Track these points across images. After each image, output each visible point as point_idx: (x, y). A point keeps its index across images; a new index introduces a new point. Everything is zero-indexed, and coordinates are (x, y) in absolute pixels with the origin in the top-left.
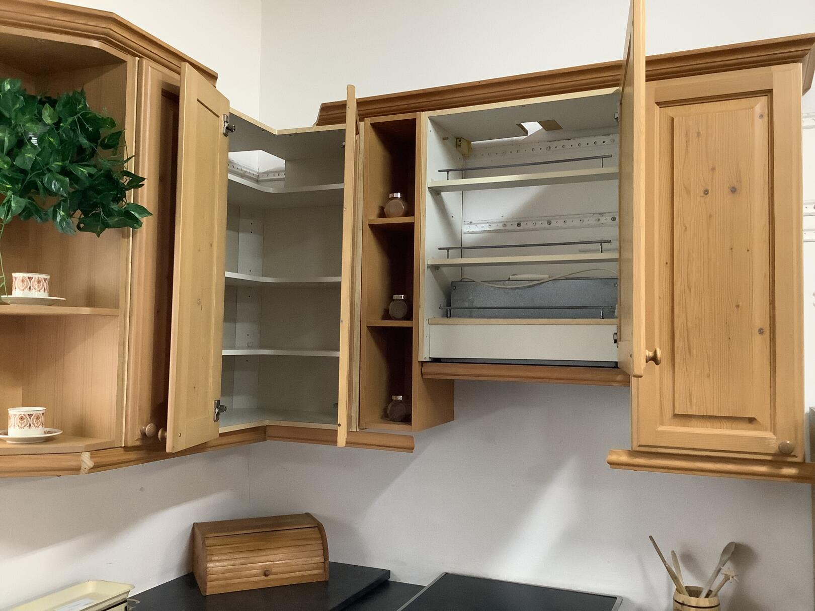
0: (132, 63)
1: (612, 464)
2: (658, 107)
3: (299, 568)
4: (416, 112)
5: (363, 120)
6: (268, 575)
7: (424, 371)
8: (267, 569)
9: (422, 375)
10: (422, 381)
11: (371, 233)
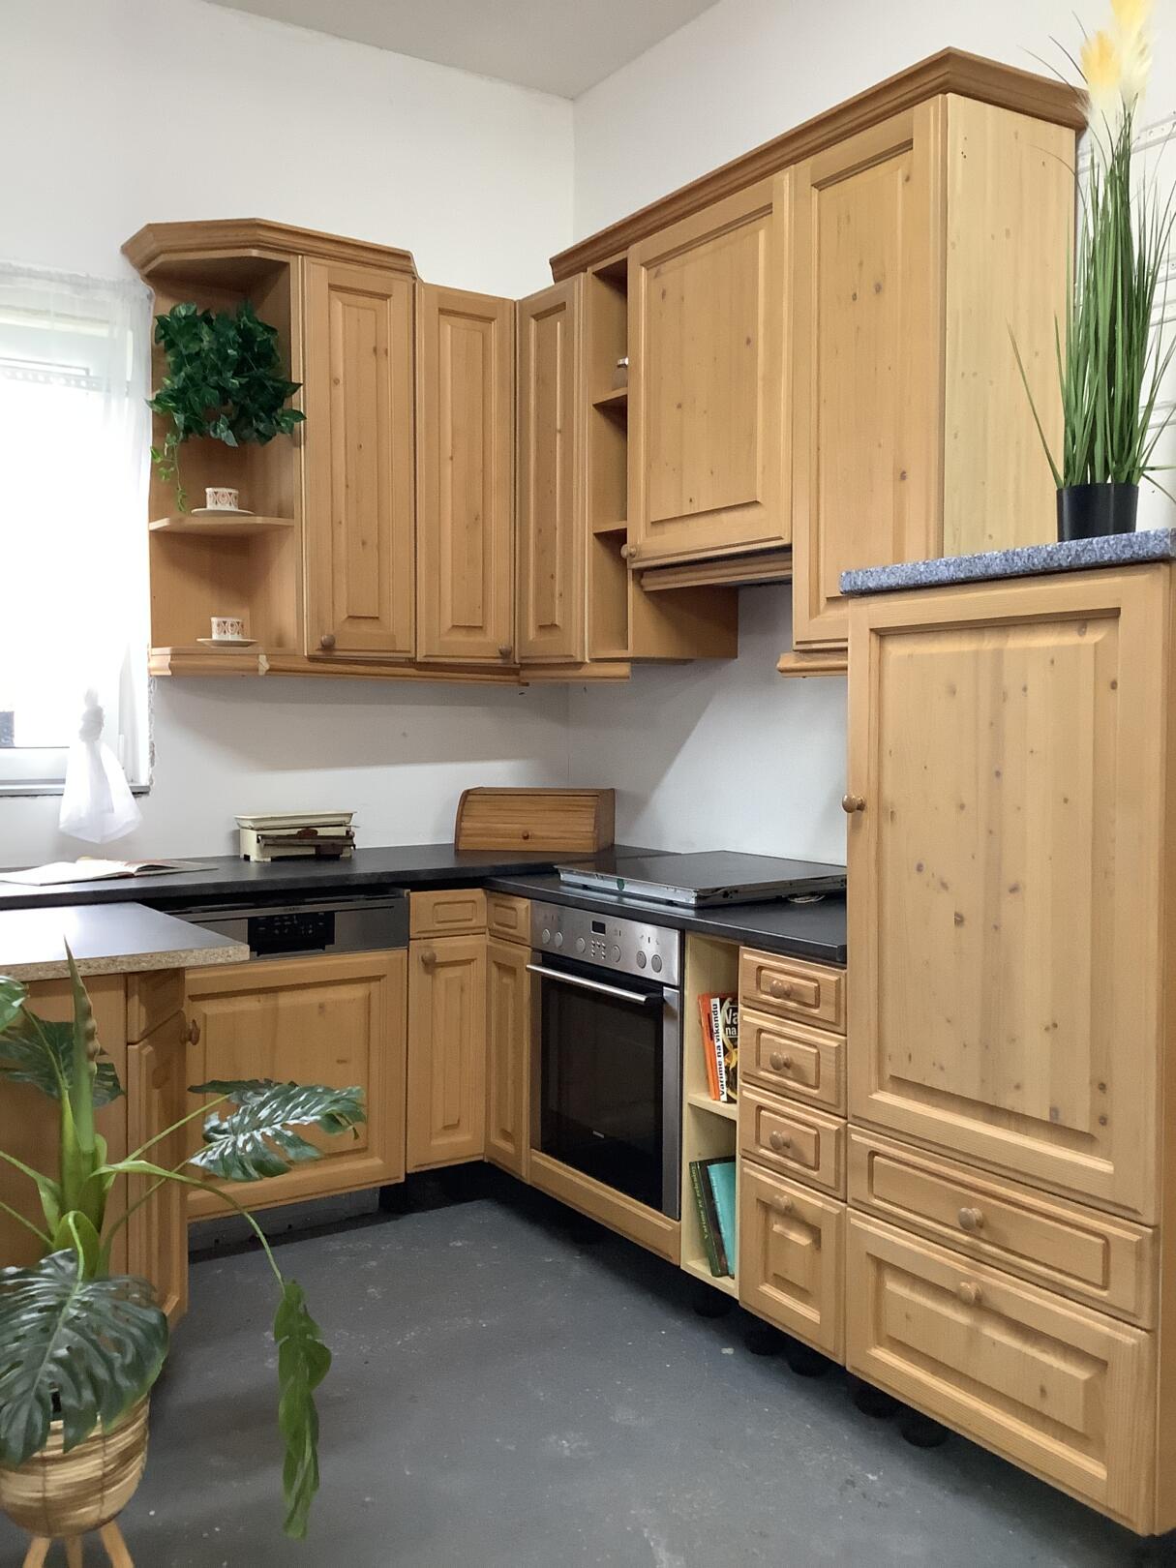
0: (297, 264)
1: (782, 671)
2: (817, 191)
3: (564, 835)
4: (627, 248)
5: (586, 271)
6: (526, 838)
7: (643, 581)
8: (526, 832)
9: (642, 587)
10: (643, 594)
11: (598, 415)
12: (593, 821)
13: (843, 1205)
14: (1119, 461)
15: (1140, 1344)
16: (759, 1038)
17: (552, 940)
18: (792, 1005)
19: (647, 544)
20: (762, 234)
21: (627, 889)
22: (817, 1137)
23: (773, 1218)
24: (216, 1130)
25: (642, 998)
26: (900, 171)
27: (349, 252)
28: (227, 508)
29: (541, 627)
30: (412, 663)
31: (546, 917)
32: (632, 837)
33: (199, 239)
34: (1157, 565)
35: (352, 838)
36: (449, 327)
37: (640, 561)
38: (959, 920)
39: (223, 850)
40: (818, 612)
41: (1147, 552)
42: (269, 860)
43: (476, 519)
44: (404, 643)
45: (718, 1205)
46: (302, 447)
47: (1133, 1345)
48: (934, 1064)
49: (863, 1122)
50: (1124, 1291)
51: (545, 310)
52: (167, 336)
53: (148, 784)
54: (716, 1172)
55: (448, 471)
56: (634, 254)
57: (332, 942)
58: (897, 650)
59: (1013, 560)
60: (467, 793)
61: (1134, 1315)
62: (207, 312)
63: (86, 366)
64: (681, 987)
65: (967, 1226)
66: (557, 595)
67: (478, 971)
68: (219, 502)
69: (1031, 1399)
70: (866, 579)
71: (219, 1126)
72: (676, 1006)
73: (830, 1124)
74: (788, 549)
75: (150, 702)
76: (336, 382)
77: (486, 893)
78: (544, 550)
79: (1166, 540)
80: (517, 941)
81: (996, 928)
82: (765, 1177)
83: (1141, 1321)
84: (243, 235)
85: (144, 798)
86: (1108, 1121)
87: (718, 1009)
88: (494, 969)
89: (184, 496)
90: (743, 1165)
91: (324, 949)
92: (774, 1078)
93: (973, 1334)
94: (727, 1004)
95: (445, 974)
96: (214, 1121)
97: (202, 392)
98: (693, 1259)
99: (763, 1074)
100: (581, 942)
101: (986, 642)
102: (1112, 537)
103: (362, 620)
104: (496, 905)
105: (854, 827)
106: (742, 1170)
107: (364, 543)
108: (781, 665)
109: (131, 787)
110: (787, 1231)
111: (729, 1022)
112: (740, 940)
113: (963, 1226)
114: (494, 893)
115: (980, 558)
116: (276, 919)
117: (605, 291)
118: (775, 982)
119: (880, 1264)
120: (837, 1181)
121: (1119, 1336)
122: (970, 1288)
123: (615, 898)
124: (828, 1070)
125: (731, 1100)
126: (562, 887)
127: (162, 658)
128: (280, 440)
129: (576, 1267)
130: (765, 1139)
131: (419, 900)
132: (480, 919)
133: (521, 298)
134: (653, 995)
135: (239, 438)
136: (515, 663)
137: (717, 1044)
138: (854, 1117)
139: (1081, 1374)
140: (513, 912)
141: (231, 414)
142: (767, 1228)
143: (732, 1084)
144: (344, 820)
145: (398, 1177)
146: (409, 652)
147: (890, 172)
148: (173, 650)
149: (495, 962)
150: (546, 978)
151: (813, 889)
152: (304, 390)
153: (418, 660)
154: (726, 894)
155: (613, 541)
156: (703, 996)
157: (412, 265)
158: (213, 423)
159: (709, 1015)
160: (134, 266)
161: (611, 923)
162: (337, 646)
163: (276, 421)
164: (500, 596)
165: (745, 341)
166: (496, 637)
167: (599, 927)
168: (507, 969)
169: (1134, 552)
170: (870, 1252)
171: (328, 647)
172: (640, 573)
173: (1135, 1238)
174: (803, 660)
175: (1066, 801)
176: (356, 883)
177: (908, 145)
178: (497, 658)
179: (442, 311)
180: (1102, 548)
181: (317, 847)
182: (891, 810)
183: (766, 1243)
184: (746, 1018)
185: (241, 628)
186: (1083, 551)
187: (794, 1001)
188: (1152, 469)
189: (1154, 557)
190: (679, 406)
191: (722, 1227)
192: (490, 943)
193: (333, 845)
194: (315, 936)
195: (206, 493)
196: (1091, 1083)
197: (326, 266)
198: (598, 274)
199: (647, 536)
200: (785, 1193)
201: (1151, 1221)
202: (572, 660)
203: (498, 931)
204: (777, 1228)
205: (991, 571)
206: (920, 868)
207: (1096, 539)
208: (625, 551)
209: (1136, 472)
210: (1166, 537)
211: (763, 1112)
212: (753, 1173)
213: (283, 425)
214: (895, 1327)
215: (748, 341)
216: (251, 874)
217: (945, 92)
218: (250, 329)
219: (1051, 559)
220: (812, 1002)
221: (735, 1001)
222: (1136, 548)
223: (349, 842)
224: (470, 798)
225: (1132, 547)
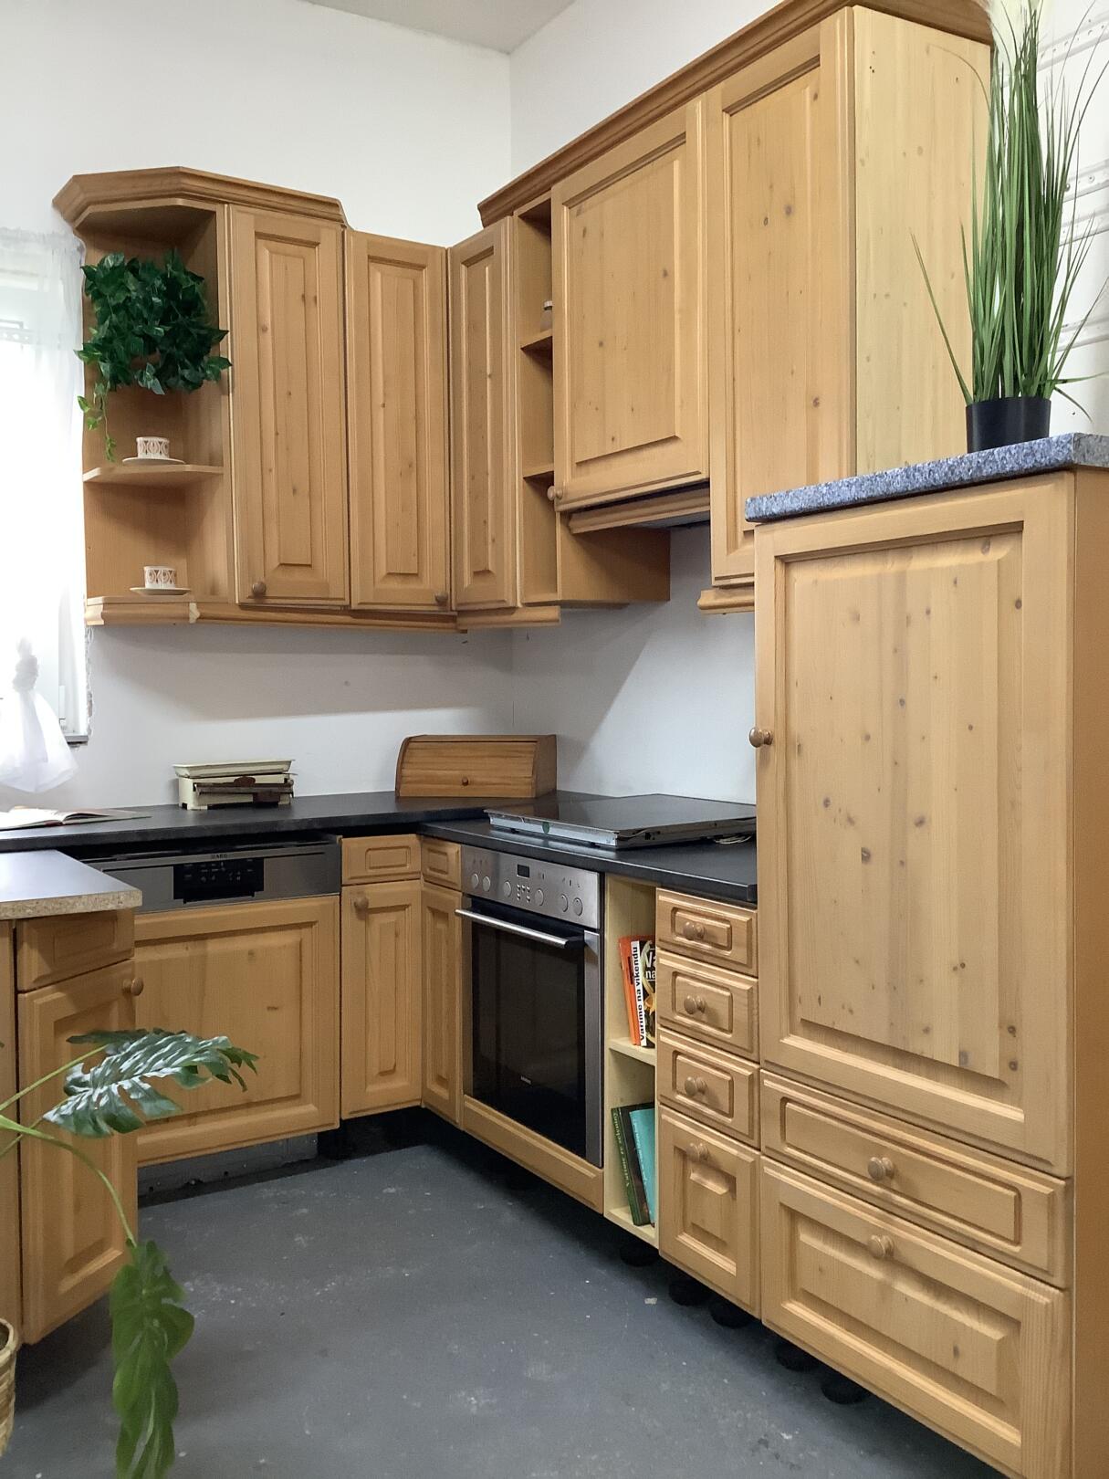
0: (223, 213)
1: (703, 608)
2: (728, 116)
3: (506, 781)
4: (550, 189)
5: (512, 215)
6: (466, 784)
7: (572, 524)
8: (465, 778)
9: (570, 530)
10: (570, 536)
11: (527, 360)
12: (531, 767)
13: (757, 1153)
14: (1030, 374)
15: (1053, 1303)
16: (674, 982)
17: (480, 886)
18: (706, 946)
19: (573, 485)
20: (676, 164)
21: (553, 831)
22: (731, 1083)
23: (691, 1166)
24: (78, 1082)
25: (562, 942)
26: (808, 89)
27: (275, 200)
28: (158, 457)
29: (476, 574)
30: (347, 610)
31: (474, 862)
32: (572, 782)
33: (125, 190)
34: (1059, 474)
35: (290, 785)
36: (379, 275)
37: (567, 503)
38: (866, 856)
39: (163, 798)
40: (736, 547)
41: (1050, 459)
42: (206, 808)
43: (410, 466)
44: (337, 591)
45: (640, 1152)
46: (231, 394)
47: (1047, 1305)
48: (843, 1007)
49: (772, 1066)
50: (1036, 1248)
51: (475, 256)
52: (96, 285)
53: (86, 734)
54: (637, 1118)
55: (380, 416)
56: (558, 193)
57: (261, 889)
58: (803, 577)
59: (914, 475)
60: (408, 741)
61: (1046, 1272)
62: (133, 261)
63: (20, 320)
64: (601, 930)
65: (877, 1176)
66: (490, 541)
67: (414, 915)
68: (151, 449)
69: (944, 1359)
70: (769, 504)
71: (80, 1078)
72: (596, 949)
73: (744, 1069)
74: (705, 484)
75: (87, 652)
76: (265, 330)
77: (420, 839)
78: (478, 496)
79: (1068, 445)
80: (449, 886)
81: (902, 863)
82: (682, 1124)
83: (1054, 1279)
84: (166, 185)
85: (82, 747)
86: (1019, 1067)
87: (638, 953)
88: (429, 916)
89: (112, 445)
90: (661, 1111)
91: (253, 896)
92: (689, 1022)
93: (885, 1290)
94: (647, 948)
95: (378, 920)
96: (77, 1072)
97: (127, 341)
98: (615, 1208)
99: (678, 1018)
100: (507, 887)
101: (889, 566)
102: (1014, 446)
103: (296, 569)
104: (430, 850)
105: (763, 763)
106: (660, 1117)
107: (294, 491)
108: (702, 602)
109: (66, 737)
110: (704, 1180)
111: (649, 966)
112: (655, 881)
113: (871, 1175)
114: (428, 839)
115: (881, 476)
116: (203, 866)
117: (529, 233)
118: (688, 924)
119: (793, 1215)
120: (751, 1131)
121: (1032, 1294)
122: (881, 1242)
123: (540, 841)
124: (741, 1014)
125: (650, 1045)
126: (492, 831)
127: (95, 608)
128: (209, 386)
129: (507, 1214)
130: (681, 1084)
131: (352, 846)
132: (414, 864)
133: (452, 246)
134: (574, 939)
135: (165, 385)
136: (452, 610)
137: (637, 988)
138: (766, 1061)
139: (994, 1333)
140: (445, 858)
141: (158, 364)
142: (685, 1175)
143: (650, 1029)
144: (282, 768)
145: (333, 1124)
146: (343, 599)
147: (800, 91)
148: (105, 599)
149: (429, 908)
150: (476, 924)
151: (737, 830)
152: (232, 334)
153: (354, 606)
154: (648, 836)
155: (541, 483)
156: (623, 938)
157: (341, 213)
158: (140, 371)
159: (629, 958)
160: (66, 220)
161: (535, 866)
162: (269, 593)
163: (202, 368)
164: (436, 544)
165: (662, 273)
166: (433, 583)
167: (524, 871)
168: (440, 914)
169: (1036, 461)
170: (785, 1203)
171: (259, 594)
172: (568, 515)
173: (1046, 1190)
174: (723, 596)
175: (971, 728)
176: (284, 829)
177: (814, 62)
178: (434, 605)
179: (372, 259)
180: (1004, 458)
181: (255, 795)
182: (797, 744)
183: (684, 1191)
184: (662, 961)
185: (175, 577)
186: (984, 463)
187: (705, 942)
188: (1065, 381)
189: (1057, 465)
190: (601, 344)
191: (643, 1173)
192: (424, 889)
193: (271, 792)
194: (244, 883)
195: (137, 443)
196: (1000, 1027)
197: (252, 214)
198: (523, 217)
199: (573, 476)
200: (699, 1140)
201: (1064, 1174)
202: (501, 605)
203: (430, 876)
204: (694, 1176)
205: (892, 489)
206: (827, 803)
207: (997, 449)
208: (551, 493)
209: (1048, 385)
210: (1069, 442)
211: (679, 1058)
212: (670, 1120)
213: (208, 372)
214: (808, 1281)
215: (665, 274)
216: (189, 821)
217: (852, 5)
218: (175, 278)
219: (952, 474)
220: (725, 944)
221: (653, 946)
222: (1038, 456)
223: (287, 790)
224: (411, 745)
225: (1034, 455)
